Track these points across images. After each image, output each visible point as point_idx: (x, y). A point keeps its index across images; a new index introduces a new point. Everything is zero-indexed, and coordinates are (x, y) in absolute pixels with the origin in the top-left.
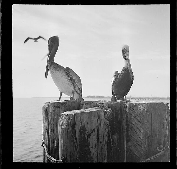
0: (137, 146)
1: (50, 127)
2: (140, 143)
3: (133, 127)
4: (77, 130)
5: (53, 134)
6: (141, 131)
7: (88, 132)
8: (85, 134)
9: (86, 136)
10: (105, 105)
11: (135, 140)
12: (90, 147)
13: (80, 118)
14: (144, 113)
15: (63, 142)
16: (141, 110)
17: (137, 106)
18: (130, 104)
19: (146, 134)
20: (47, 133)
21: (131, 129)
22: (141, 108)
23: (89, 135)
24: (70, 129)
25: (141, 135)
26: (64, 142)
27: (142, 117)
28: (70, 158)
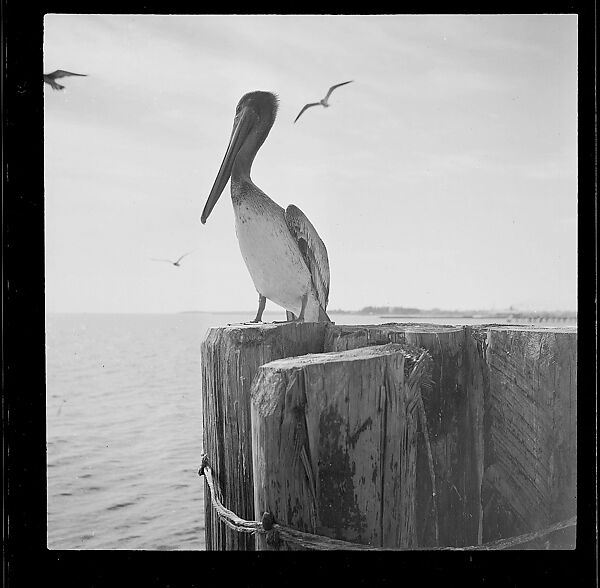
0: (520, 481)
1: (225, 409)
2: (530, 471)
3: (506, 414)
4: (312, 423)
5: (235, 433)
6: (532, 429)
7: (348, 431)
8: (337, 434)
9: (342, 443)
10: (408, 340)
11: (512, 458)
12: (356, 479)
13: (320, 380)
14: (545, 366)
15: (267, 461)
16: (535, 356)
17: (520, 341)
18: (495, 336)
20: (215, 430)
21: (500, 420)
22: (534, 350)
23: (352, 441)
24: (289, 419)
25: (535, 444)
26: (270, 462)
27: (535, 381)
28: (290, 515)
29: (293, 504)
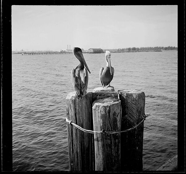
0: (132, 117)
1: (77, 111)
2: (134, 115)
4: (111, 114)
6: (134, 109)
7: (117, 115)
9: (116, 117)
14: (137, 99)
16: (135, 98)
17: (131, 95)
18: (127, 94)
19: (138, 110)
21: (128, 108)
22: (135, 96)
25: (135, 111)
27: (135, 101)
29: (108, 127)
